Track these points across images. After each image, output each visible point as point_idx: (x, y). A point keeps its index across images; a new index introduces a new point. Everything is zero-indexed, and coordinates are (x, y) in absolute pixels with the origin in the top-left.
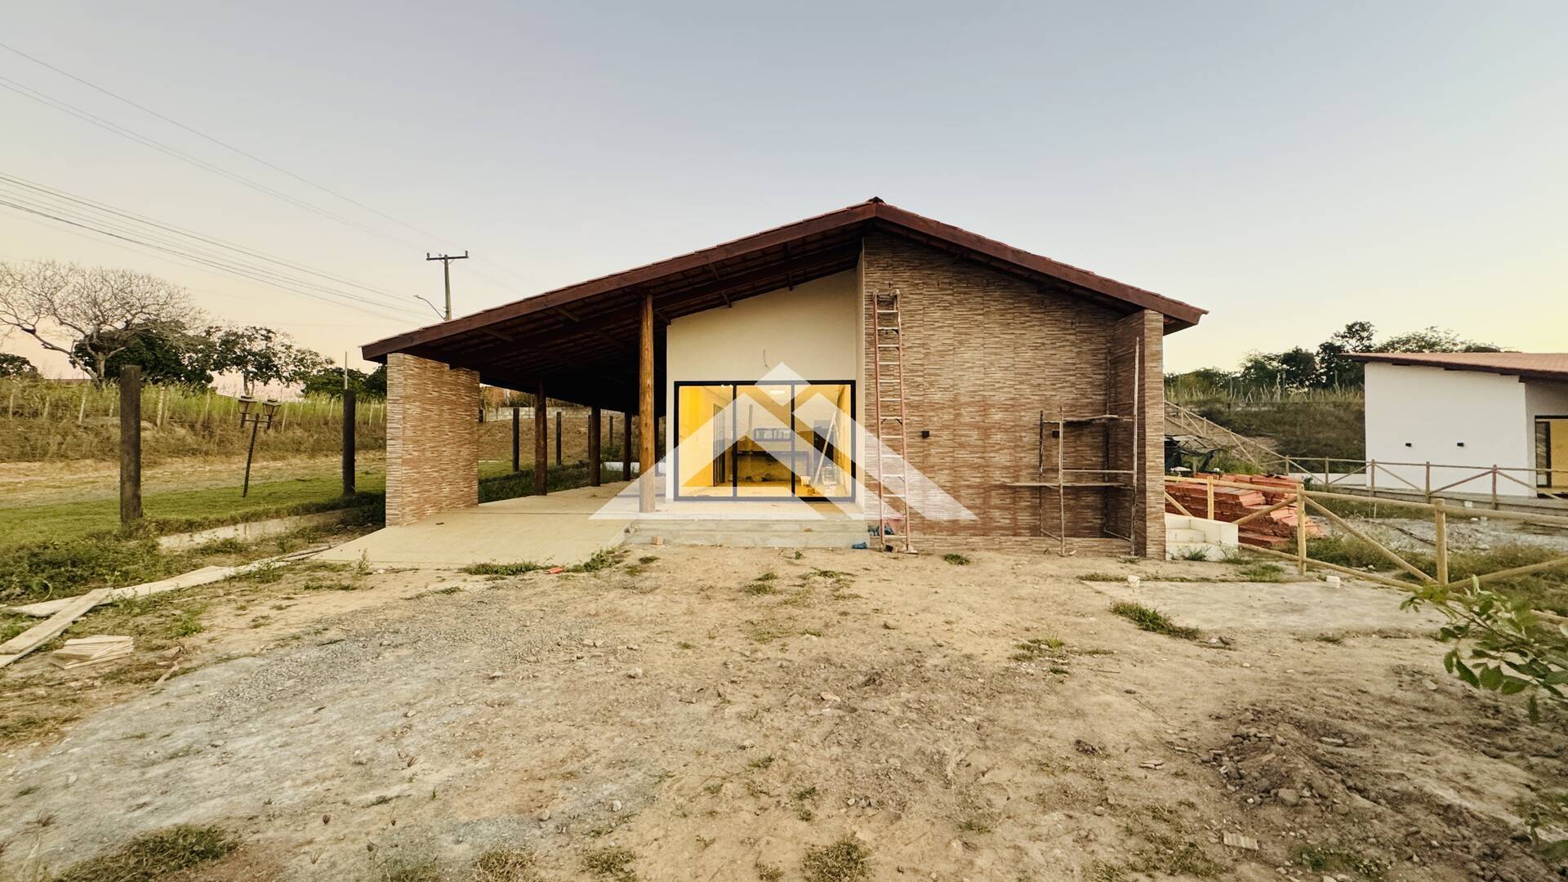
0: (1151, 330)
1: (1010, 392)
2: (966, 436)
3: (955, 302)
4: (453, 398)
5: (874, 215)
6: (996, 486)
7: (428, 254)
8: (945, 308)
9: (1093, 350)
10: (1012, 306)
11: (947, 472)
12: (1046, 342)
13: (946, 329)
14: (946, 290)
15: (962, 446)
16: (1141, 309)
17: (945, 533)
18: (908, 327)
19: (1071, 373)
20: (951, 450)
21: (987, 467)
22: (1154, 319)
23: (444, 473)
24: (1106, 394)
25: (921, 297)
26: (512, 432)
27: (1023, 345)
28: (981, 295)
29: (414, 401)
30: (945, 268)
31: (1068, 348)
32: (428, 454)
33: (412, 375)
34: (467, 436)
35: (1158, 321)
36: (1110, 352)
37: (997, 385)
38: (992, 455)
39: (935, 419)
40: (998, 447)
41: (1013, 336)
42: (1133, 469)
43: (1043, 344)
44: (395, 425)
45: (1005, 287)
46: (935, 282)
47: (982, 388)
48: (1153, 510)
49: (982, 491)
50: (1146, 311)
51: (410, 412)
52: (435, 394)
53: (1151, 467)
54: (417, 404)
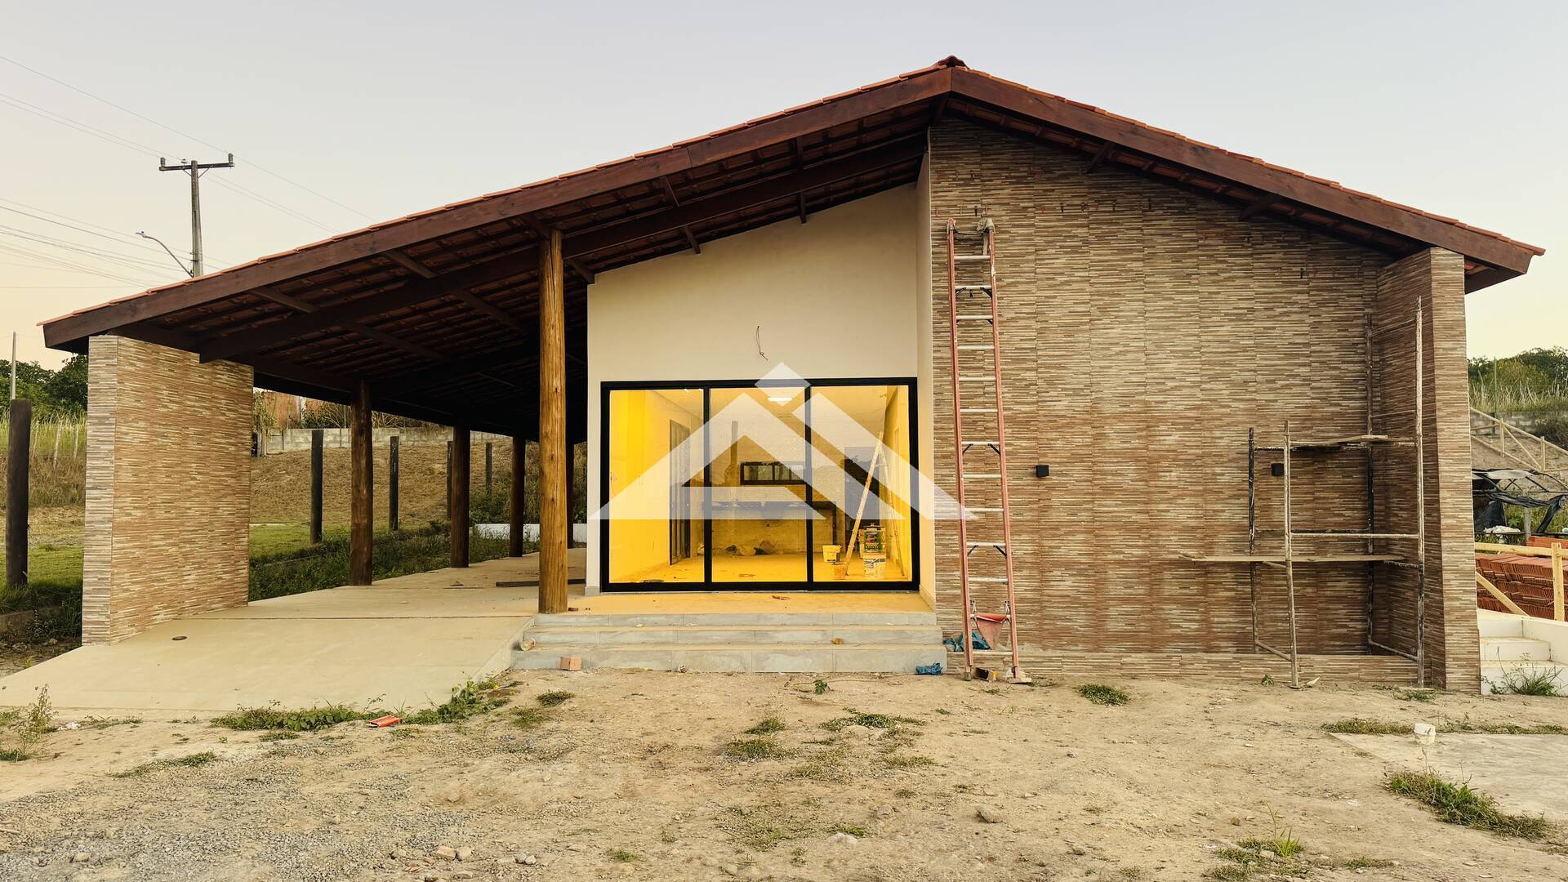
0: (1444, 284)
1: (1193, 396)
2: (1115, 474)
3: (1091, 238)
4: (206, 413)
5: (947, 89)
6: (1172, 562)
7: (163, 161)
8: (1075, 250)
9: (1341, 319)
10: (1194, 244)
11: (1081, 537)
12: (1257, 306)
13: (1075, 286)
14: (1076, 217)
15: (1108, 491)
16: (1424, 246)
17: (1080, 647)
18: (1009, 285)
19: (1301, 360)
20: (1089, 498)
21: (1156, 527)
22: (1447, 265)
23: (188, 547)
24: (1365, 398)
25: (1032, 230)
26: (309, 474)
27: (1216, 311)
28: (1140, 225)
29: (136, 420)
30: (1072, 179)
31: (1294, 317)
32: (160, 514)
33: (131, 373)
34: (231, 481)
35: (1455, 268)
36: (1370, 324)
37: (1170, 384)
38: (1162, 507)
39: (1060, 443)
40: (1173, 493)
41: (1196, 297)
42: (1416, 530)
43: (1252, 310)
44: (99, 463)
45: (1181, 211)
46: (1056, 204)
47: (1142, 389)
48: (1457, 604)
49: (1146, 571)
50: (1433, 251)
51: (128, 438)
52: (174, 407)
53: (1450, 528)
54: (142, 424)
